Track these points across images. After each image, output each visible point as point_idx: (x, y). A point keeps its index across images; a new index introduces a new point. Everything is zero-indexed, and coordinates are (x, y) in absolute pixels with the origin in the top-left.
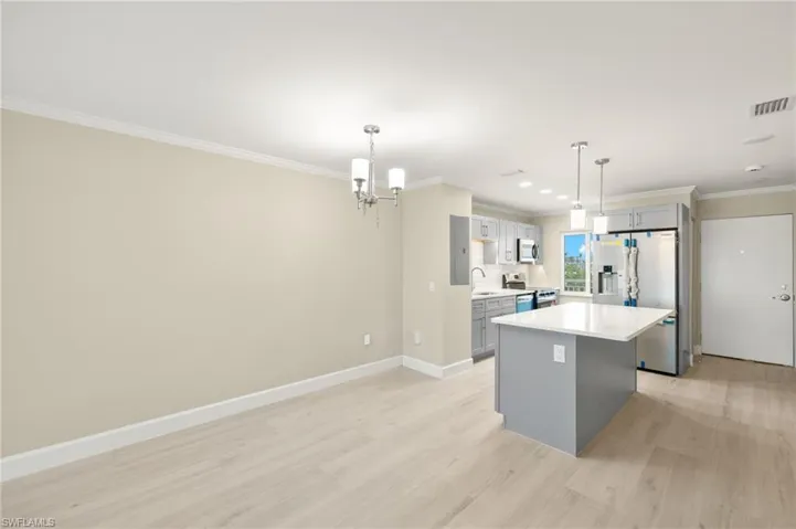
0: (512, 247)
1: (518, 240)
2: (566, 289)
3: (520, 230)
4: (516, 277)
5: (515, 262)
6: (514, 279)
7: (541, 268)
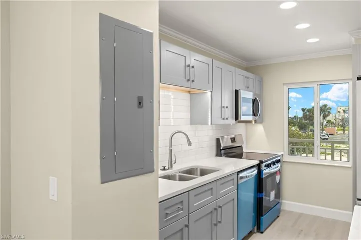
0: (229, 101)
1: (237, 92)
2: (292, 152)
3: (239, 78)
4: (233, 140)
5: (232, 121)
6: (230, 144)
7: (260, 128)
